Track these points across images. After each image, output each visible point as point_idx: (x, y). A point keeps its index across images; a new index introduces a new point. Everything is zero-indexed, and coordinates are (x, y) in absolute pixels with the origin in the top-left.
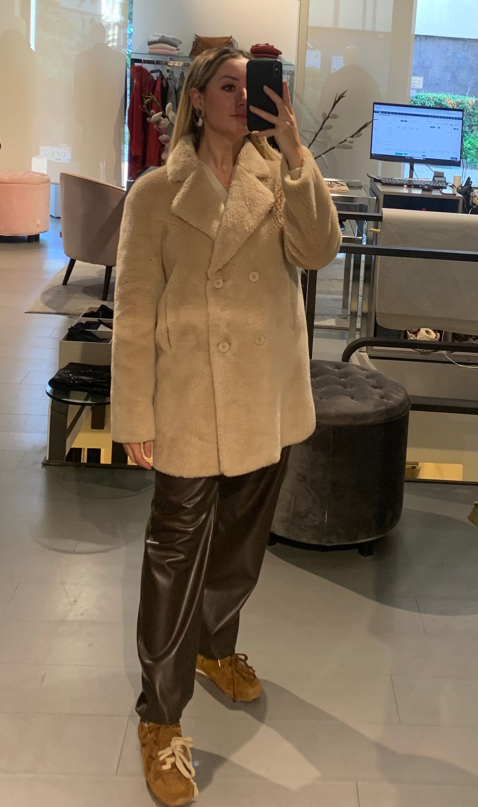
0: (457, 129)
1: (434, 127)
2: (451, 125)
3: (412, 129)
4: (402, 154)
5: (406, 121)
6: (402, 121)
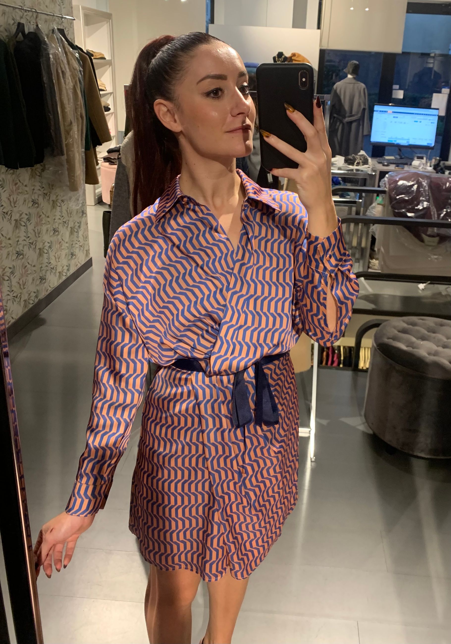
0: (434, 123)
1: (417, 122)
2: (430, 120)
3: (401, 123)
4: (392, 141)
5: (397, 117)
6: (394, 117)
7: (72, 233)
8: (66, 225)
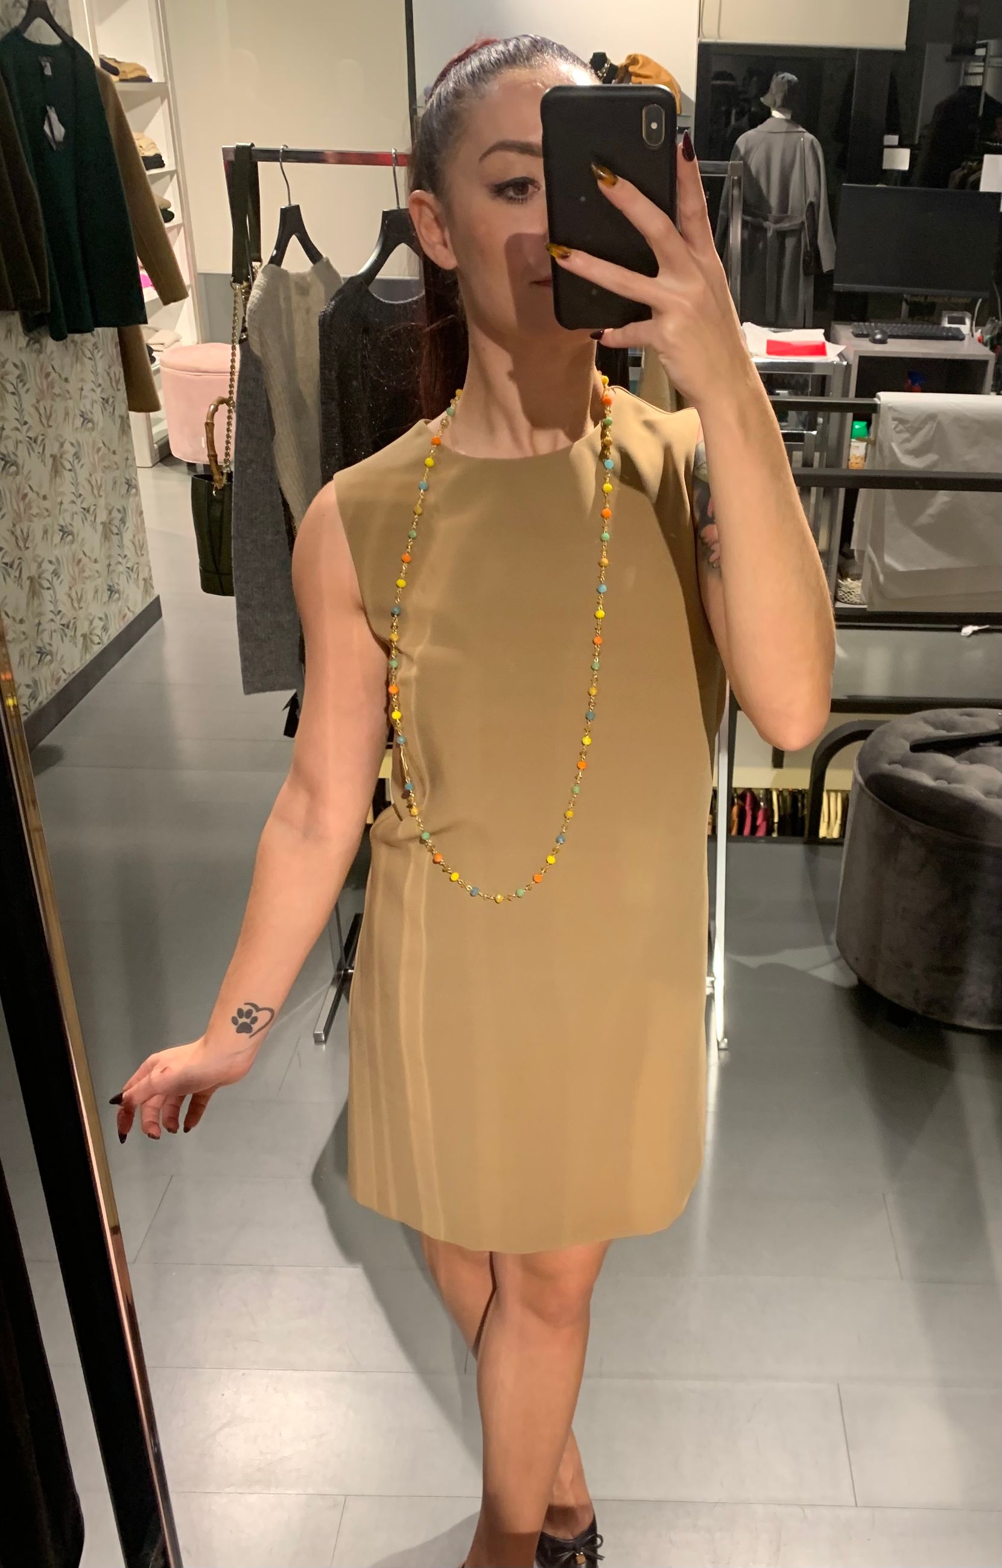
7: (106, 536)
8: (90, 518)
